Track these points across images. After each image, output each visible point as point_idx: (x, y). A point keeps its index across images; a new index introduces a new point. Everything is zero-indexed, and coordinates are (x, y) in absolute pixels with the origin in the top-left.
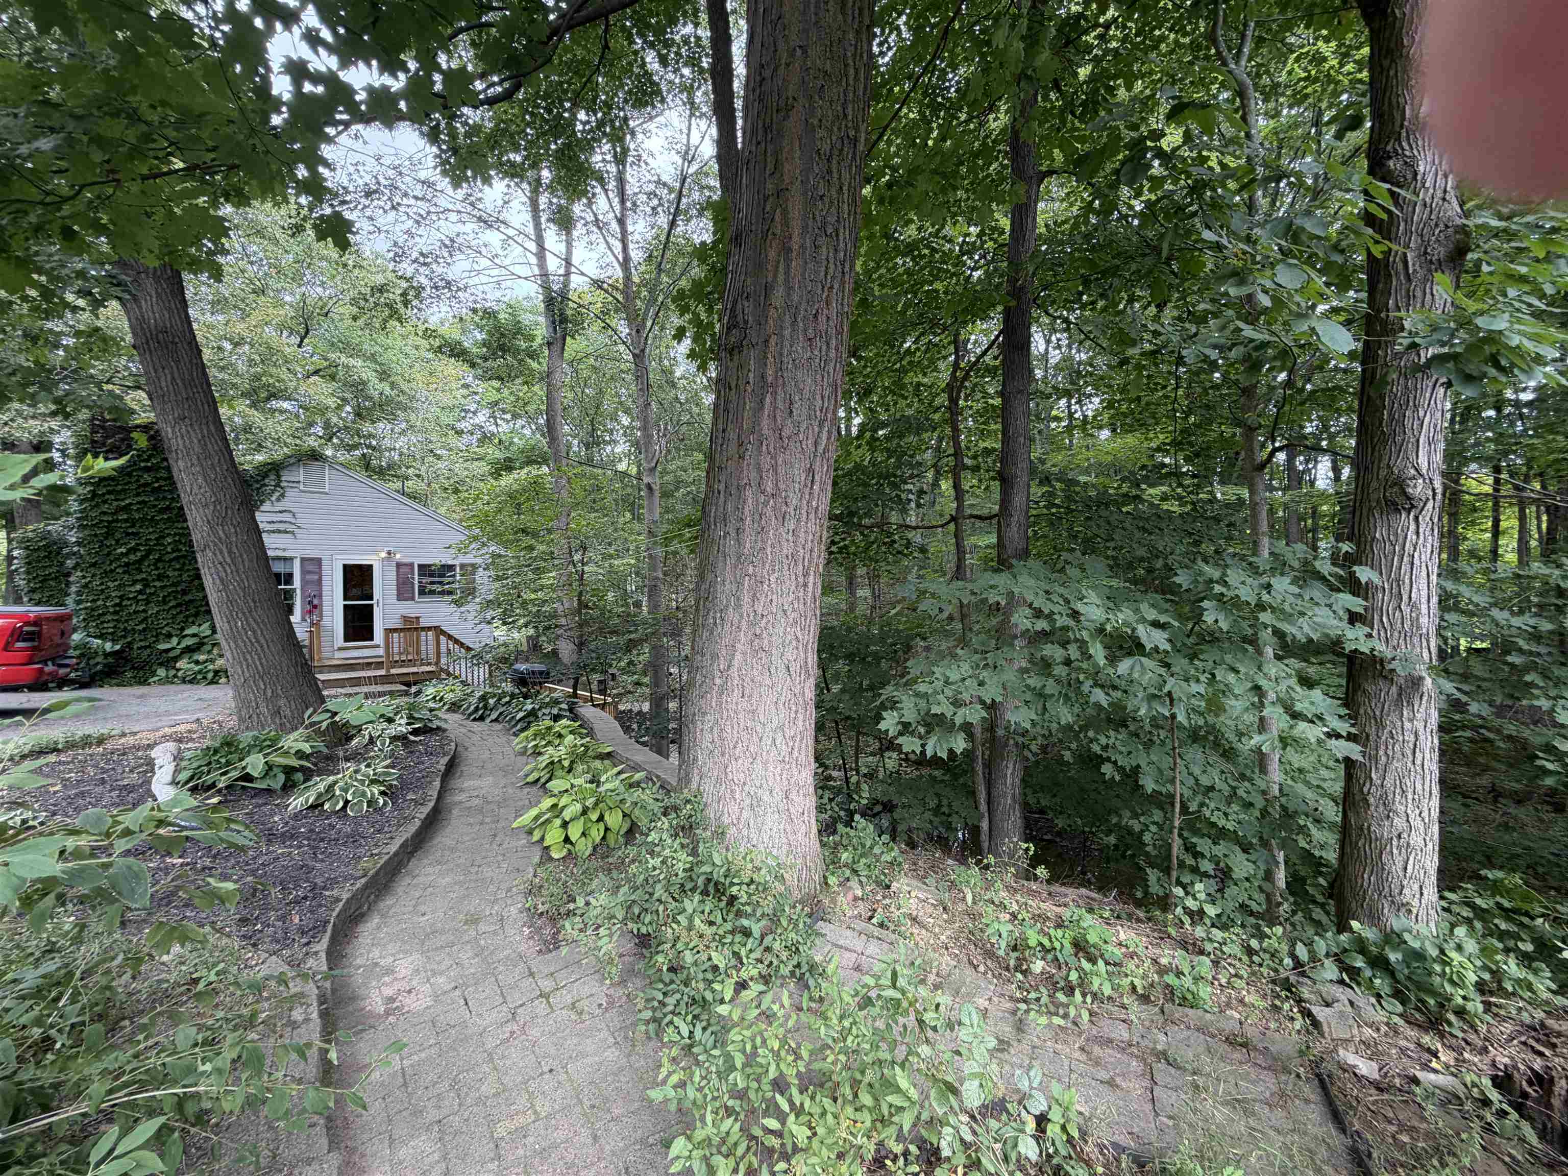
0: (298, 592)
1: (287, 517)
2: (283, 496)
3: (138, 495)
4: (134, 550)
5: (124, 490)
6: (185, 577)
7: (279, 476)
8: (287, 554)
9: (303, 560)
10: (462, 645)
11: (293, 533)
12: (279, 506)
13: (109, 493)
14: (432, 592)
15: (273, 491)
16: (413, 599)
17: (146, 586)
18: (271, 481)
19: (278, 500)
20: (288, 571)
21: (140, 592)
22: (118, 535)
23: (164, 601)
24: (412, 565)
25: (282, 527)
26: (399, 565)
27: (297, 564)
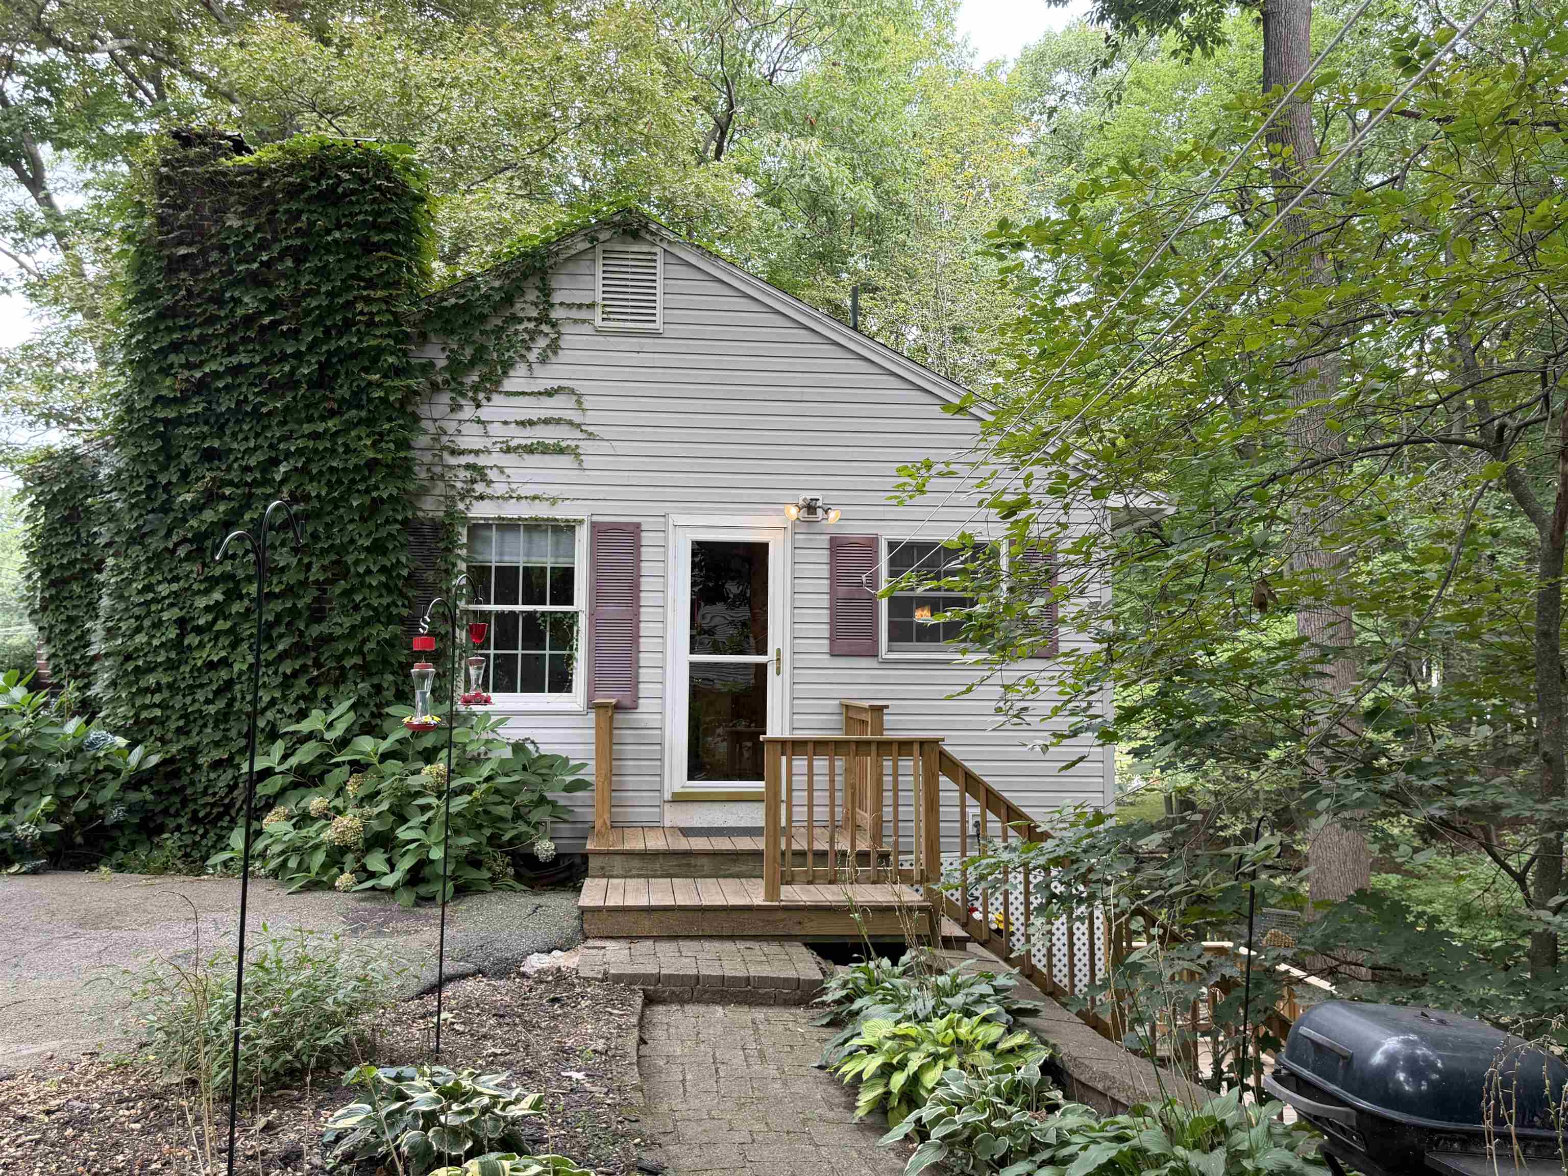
0: (583, 623)
1: (559, 406)
2: (554, 347)
3: (231, 350)
4: (211, 497)
5: (203, 339)
6: (315, 574)
7: (546, 291)
8: (561, 512)
9: (597, 530)
10: (1010, 813)
11: (574, 452)
12: (547, 377)
13: (175, 347)
14: (928, 634)
15: (533, 335)
16: (873, 654)
17: (234, 594)
18: (526, 307)
19: (543, 360)
20: (562, 563)
21: (217, 610)
22: (187, 457)
23: (266, 636)
24: (871, 544)
25: (549, 434)
26: (838, 546)
27: (582, 536)
